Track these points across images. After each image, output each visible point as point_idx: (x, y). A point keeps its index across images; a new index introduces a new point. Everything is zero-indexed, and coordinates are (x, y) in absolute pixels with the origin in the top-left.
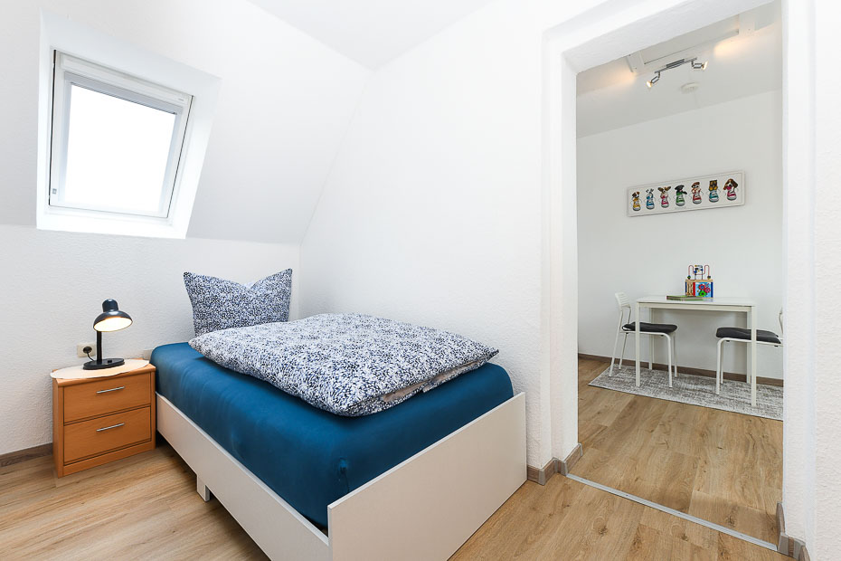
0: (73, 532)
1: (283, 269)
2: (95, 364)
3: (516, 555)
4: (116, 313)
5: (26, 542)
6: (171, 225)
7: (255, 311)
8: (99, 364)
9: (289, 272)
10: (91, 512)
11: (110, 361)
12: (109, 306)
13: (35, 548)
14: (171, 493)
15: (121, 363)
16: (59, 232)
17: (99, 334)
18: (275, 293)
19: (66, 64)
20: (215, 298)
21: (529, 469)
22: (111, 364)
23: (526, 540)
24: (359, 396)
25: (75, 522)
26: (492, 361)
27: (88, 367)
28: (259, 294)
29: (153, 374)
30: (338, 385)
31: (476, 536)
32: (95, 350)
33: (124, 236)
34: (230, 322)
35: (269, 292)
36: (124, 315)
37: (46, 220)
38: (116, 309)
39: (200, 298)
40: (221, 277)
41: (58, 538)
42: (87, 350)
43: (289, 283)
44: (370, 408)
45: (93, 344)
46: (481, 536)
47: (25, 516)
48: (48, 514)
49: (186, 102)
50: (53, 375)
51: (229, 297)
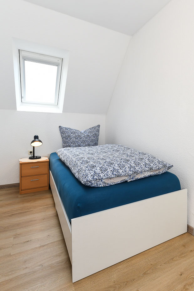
0: (17, 212)
1: (96, 125)
2: (32, 157)
3: (165, 263)
4: (38, 140)
5: (6, 212)
6: (59, 108)
7: (84, 142)
8: (33, 158)
9: (99, 126)
10: (24, 207)
11: (36, 157)
12: (36, 137)
13: (7, 215)
14: (47, 206)
15: (40, 158)
16: (23, 111)
17: (34, 147)
18: (92, 135)
19: (22, 54)
20: (69, 136)
21: (188, 227)
22: (37, 158)
23: (173, 258)
24: (90, 178)
25: (19, 209)
26: (169, 171)
27: (30, 158)
28: (85, 135)
29: (48, 163)
30: (85, 173)
31: (150, 250)
32: (32, 153)
33: (42, 112)
34: (74, 145)
35: (89, 134)
36: (40, 141)
37: (20, 108)
38: (38, 139)
39: (64, 136)
40: (72, 128)
41: (13, 213)
42: (31, 152)
43: (98, 131)
44: (97, 184)
45: (32, 150)
46: (152, 251)
47: (8, 205)
48: (13, 205)
49: (60, 61)
50: (20, 160)
51: (74, 136)
